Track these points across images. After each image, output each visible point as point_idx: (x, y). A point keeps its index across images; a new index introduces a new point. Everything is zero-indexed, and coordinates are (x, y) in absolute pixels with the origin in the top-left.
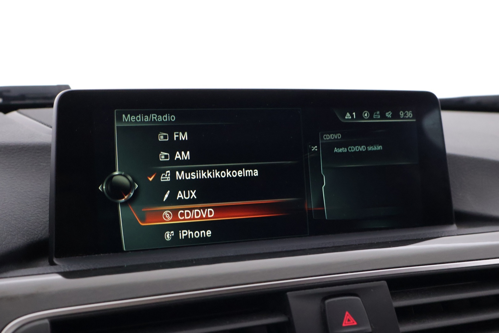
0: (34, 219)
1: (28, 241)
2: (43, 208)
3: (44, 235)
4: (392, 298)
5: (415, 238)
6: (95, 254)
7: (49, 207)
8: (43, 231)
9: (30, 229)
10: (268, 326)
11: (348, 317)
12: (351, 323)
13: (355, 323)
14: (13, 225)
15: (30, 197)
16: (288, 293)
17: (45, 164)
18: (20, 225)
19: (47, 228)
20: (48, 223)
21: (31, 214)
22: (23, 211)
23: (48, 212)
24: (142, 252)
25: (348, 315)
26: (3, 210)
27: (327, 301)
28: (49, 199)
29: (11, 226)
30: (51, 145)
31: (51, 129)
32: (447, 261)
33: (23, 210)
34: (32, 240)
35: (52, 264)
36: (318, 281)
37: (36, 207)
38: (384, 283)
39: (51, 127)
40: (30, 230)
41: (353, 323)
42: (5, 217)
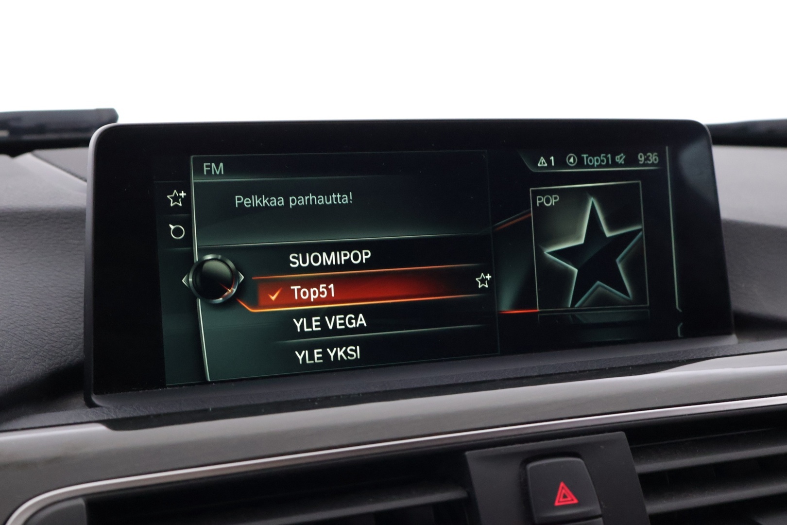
0: (61, 331)
1: (51, 368)
2: (74, 313)
3: (78, 357)
4: (634, 459)
5: (671, 360)
6: (157, 388)
7: (83, 311)
8: (75, 351)
9: (54, 347)
10: (436, 506)
11: (564, 491)
12: (568, 501)
13: (576, 501)
14: (26, 342)
15: (54, 295)
16: (467, 453)
17: (76, 242)
18: (38, 341)
19: (81, 346)
20: (82, 337)
21: (55, 323)
22: (43, 319)
23: (82, 319)
24: (233, 384)
25: (563, 488)
26: (10, 317)
27: (530, 466)
28: (83, 299)
29: (24, 344)
30: (85, 210)
31: (85, 184)
32: (723, 398)
33: (42, 316)
34: (57, 366)
35: (91, 405)
36: (516, 433)
37: (63, 312)
38: (622, 434)
39: (86, 181)
40: (53, 349)
41: (572, 500)
42: (13, 328)
